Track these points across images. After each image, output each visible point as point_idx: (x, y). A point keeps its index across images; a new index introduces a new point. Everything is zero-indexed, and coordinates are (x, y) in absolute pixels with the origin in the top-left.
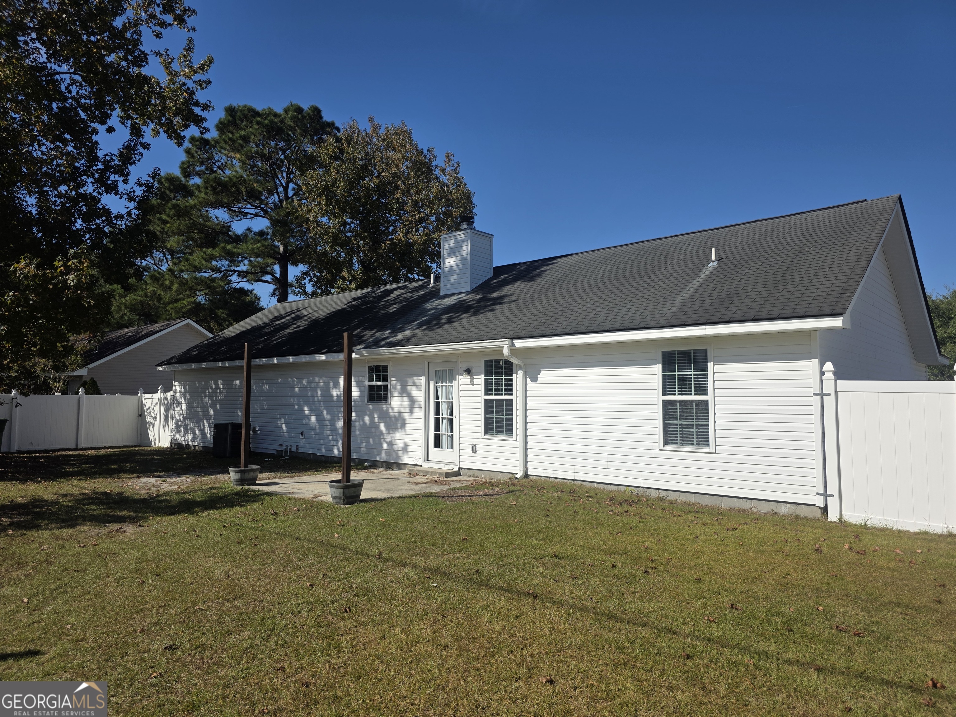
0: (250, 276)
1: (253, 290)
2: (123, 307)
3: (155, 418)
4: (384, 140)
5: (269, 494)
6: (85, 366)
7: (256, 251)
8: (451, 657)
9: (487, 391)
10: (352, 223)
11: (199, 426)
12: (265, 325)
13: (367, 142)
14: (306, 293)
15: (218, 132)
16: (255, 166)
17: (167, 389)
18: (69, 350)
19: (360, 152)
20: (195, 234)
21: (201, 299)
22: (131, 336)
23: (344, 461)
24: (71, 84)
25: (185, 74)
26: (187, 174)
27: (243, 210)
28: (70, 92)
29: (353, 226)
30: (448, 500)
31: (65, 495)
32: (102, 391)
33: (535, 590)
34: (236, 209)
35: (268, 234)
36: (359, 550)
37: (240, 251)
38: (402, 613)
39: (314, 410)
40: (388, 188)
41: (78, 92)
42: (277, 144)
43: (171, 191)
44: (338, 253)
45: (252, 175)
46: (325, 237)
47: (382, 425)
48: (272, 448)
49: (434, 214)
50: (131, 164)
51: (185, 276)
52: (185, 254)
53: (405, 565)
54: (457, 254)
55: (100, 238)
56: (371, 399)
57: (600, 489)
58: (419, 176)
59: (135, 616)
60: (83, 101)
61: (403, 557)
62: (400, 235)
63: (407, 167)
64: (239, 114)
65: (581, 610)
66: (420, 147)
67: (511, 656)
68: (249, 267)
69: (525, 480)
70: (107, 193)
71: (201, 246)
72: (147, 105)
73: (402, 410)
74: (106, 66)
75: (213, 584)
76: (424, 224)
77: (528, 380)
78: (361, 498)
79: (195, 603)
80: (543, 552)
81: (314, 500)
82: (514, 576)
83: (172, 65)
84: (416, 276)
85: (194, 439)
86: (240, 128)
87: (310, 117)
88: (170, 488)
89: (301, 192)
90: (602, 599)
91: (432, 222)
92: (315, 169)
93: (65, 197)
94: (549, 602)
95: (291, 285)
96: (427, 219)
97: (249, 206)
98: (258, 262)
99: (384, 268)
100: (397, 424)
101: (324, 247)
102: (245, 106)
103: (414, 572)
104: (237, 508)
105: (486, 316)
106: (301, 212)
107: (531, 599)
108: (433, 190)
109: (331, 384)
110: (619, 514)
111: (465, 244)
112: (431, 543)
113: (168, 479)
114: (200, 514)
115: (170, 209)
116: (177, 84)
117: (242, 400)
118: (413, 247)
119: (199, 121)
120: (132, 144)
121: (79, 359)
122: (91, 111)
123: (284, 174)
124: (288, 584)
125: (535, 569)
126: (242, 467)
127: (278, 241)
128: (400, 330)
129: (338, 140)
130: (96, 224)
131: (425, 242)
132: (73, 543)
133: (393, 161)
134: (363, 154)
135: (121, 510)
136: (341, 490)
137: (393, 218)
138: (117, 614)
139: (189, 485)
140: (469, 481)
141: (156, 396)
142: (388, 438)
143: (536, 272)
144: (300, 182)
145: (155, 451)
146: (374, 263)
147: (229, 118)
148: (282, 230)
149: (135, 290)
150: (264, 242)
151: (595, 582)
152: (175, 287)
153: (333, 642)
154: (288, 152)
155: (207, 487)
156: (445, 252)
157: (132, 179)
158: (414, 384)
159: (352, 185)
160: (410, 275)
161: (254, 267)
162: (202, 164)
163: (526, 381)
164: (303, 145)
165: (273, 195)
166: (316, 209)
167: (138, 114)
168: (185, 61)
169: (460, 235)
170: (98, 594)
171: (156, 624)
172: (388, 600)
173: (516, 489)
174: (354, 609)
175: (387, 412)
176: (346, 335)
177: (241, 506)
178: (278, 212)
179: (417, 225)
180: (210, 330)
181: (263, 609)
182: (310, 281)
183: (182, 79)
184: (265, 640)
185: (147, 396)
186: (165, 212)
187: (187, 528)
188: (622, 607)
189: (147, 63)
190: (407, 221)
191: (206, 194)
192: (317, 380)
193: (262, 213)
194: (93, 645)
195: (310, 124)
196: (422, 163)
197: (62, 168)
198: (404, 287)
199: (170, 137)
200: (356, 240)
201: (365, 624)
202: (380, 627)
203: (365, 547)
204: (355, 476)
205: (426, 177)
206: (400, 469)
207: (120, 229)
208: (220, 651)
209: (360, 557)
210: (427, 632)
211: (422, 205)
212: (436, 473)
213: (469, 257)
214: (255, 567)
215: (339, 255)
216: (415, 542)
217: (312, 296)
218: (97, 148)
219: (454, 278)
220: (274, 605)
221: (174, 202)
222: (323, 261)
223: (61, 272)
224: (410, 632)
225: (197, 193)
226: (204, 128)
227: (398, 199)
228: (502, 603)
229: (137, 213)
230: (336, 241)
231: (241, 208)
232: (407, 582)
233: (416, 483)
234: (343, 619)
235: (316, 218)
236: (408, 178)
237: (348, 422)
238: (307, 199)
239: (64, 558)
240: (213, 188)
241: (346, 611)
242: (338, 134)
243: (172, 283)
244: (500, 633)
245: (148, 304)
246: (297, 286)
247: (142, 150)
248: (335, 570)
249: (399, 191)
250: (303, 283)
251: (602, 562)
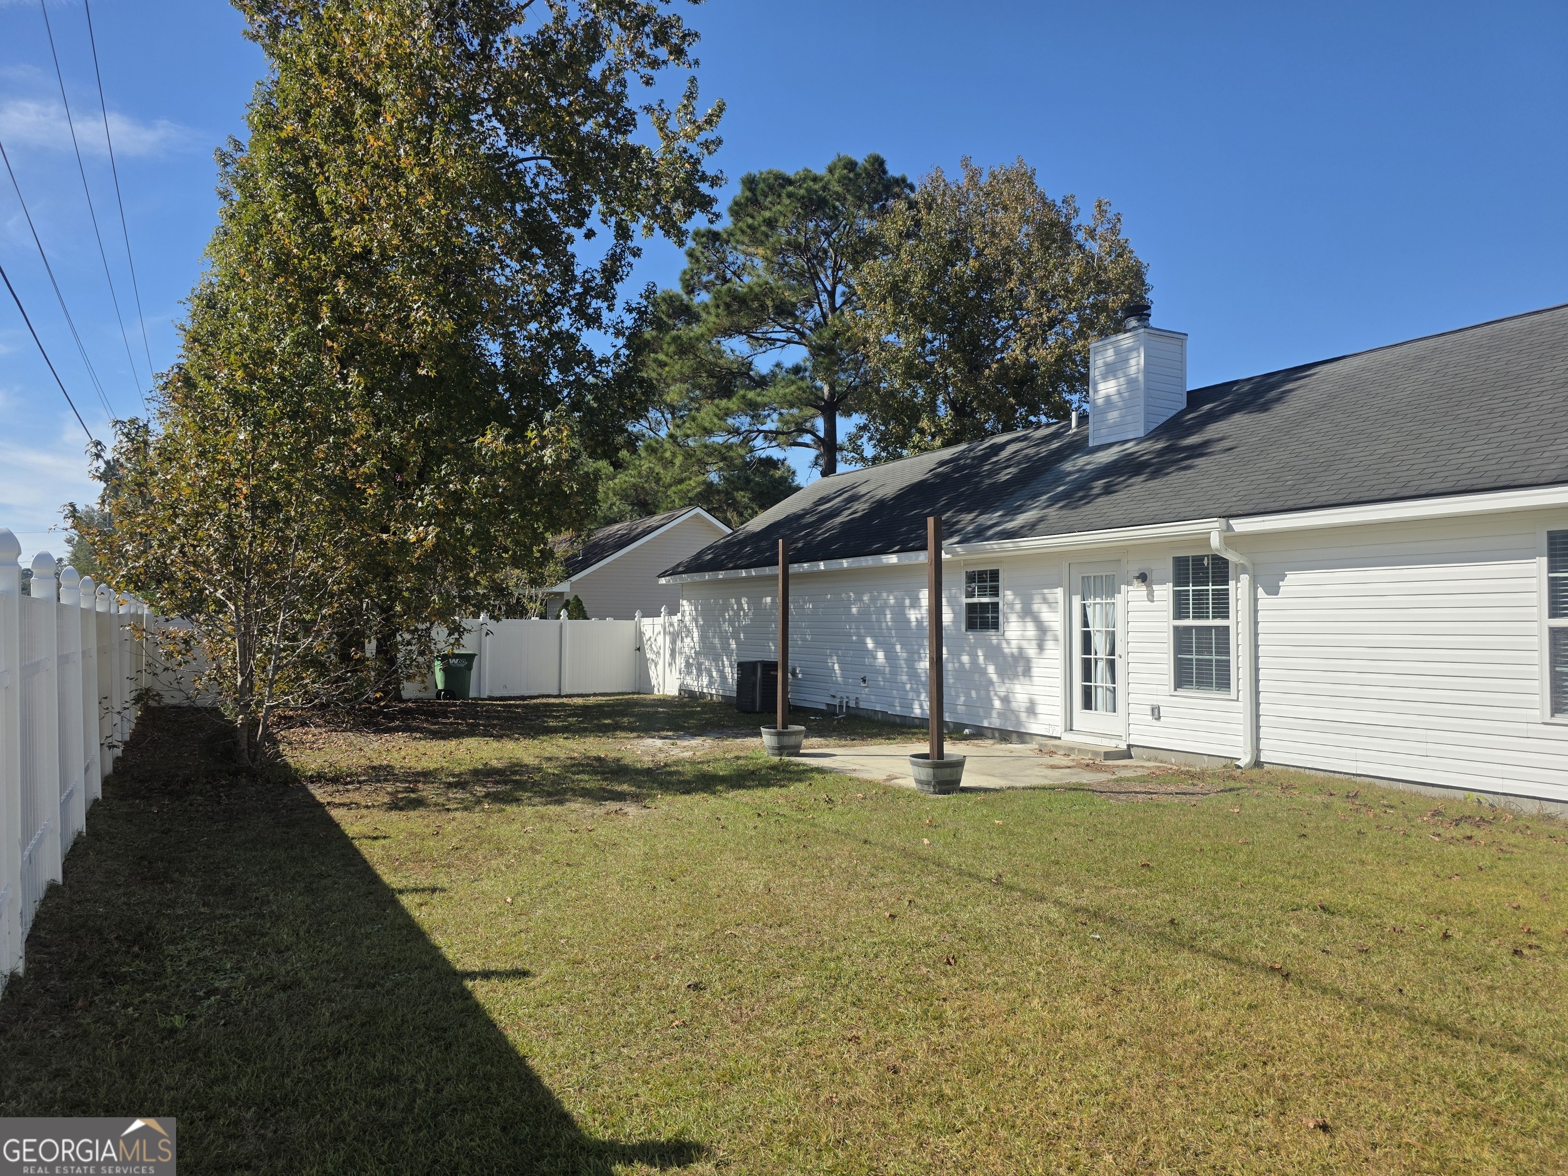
0: (782, 438)
1: (785, 460)
2: (611, 494)
3: (658, 653)
4: (988, 194)
5: (820, 770)
6: (567, 578)
7: (789, 398)
8: (1133, 1059)
9: (1180, 611)
10: (935, 339)
11: (717, 666)
12: (806, 513)
13: (958, 201)
14: (863, 459)
15: (731, 219)
16: (786, 264)
17: (673, 611)
18: (548, 555)
19: (948, 220)
20: (704, 380)
21: (714, 477)
22: (624, 535)
23: (933, 725)
24: (538, 174)
25: (686, 135)
26: (690, 290)
27: (769, 335)
28: (536, 186)
29: (937, 343)
30: (1110, 797)
31: (549, 759)
32: (588, 615)
33: (1285, 963)
34: (760, 335)
35: (806, 370)
36: (964, 867)
37: (766, 400)
38: (1042, 977)
39: (882, 643)
40: (993, 275)
41: (547, 184)
42: (817, 226)
43: (669, 316)
44: (913, 391)
45: (782, 279)
46: (893, 367)
47: (991, 669)
48: (820, 701)
49: (1075, 309)
50: (617, 281)
51: (691, 443)
52: (690, 410)
53: (1042, 899)
54: (1120, 373)
55: (580, 394)
56: (971, 625)
57: (1411, 794)
58: (1048, 248)
59: (646, 935)
60: (553, 196)
61: (1038, 886)
62: (1016, 351)
63: (1027, 235)
64: (762, 185)
65: (1378, 1008)
66: (1050, 197)
67: (1244, 1073)
68: (779, 424)
69: (1256, 771)
70: (588, 327)
71: (712, 398)
72: (636, 190)
73: (1024, 644)
74: (581, 140)
75: (748, 900)
76: (1058, 328)
77: (1260, 590)
78: (962, 784)
79: (725, 926)
80: (1298, 900)
81: (888, 783)
82: (1243, 934)
83: (668, 124)
84: (1043, 419)
85: (711, 683)
86: (762, 208)
87: (868, 174)
88: (682, 755)
89: (854, 298)
90: (1423, 993)
91: (1071, 324)
92: (875, 258)
93: (537, 339)
94: (1314, 988)
95: (841, 449)
96: (1062, 320)
97: (778, 328)
98: (792, 415)
99: (988, 408)
100: (1016, 667)
101: (892, 382)
102: (770, 172)
103: (1059, 912)
104: (776, 789)
105: (1175, 479)
106: (855, 330)
107: (1277, 980)
108: (1072, 269)
109: (907, 602)
110: (1452, 841)
111: (1135, 354)
112: (1085, 866)
113: (678, 742)
114: (724, 795)
115: (669, 344)
116: (676, 152)
117: (776, 627)
118: (1038, 368)
119: (706, 203)
120: (618, 251)
121: (560, 569)
122: (564, 210)
123: (829, 272)
124: (857, 910)
125: (1283, 927)
126: (780, 728)
127: (822, 380)
128: (1019, 510)
129: (912, 205)
130: (575, 374)
131: (1059, 359)
132: (563, 827)
133: (1003, 228)
134: (953, 222)
135: (620, 783)
136: (930, 771)
137: (1004, 324)
138: (623, 930)
139: (707, 751)
140: (1148, 768)
141: (659, 621)
142: (1002, 690)
143: (1273, 394)
144: (853, 282)
145: (660, 700)
146: (971, 402)
147: (748, 194)
148: (826, 361)
149: (626, 469)
150: (800, 383)
151: (1406, 961)
152: (678, 461)
153: (931, 1009)
154: (834, 236)
155: (732, 755)
156: (1097, 372)
157: (619, 304)
158: (1045, 600)
159: (934, 277)
160: (1032, 418)
161: (786, 423)
162: (710, 270)
163: (1255, 594)
164: (857, 220)
165: (812, 307)
166: (878, 322)
167: (624, 206)
168: (686, 114)
169: (1125, 340)
170: (597, 900)
171: (675, 949)
172: (1016, 952)
173: (1238, 785)
174: (961, 960)
175: (999, 647)
176: (931, 521)
177: (781, 786)
178: (821, 334)
179: (1044, 332)
180: (728, 523)
181: (822, 945)
182: (870, 439)
183: (682, 142)
184: (829, 991)
185: (647, 621)
186: (662, 349)
187: (707, 814)
188: (1468, 1011)
189: (635, 126)
190: (1027, 326)
191: (717, 316)
192: (884, 595)
193: (797, 338)
194: (596, 970)
195: (868, 185)
196: (1053, 224)
197: (531, 298)
198: (1025, 438)
199: (667, 233)
200: (941, 366)
201: (981, 987)
202: (1006, 995)
203: (972, 865)
204: (951, 749)
205: (1060, 248)
206: (1023, 742)
207: (606, 380)
208: (764, 1000)
209: (966, 879)
210: (1087, 1013)
211: (1054, 297)
212: (1087, 751)
213: (1141, 377)
214: (806, 880)
215: (915, 394)
216: (1057, 863)
217: (874, 463)
218: (573, 263)
219: (1113, 416)
220: (837, 941)
221: (674, 332)
222: (890, 406)
223: (535, 445)
224: (1057, 1009)
225: (704, 315)
226: (714, 214)
227: (1012, 290)
228: (1221, 980)
229: (627, 353)
230: (912, 372)
231: (766, 333)
232: (1047, 928)
233: (1053, 767)
234: (945, 974)
235: (878, 337)
236: (1030, 252)
237: (937, 662)
238: (864, 307)
239: (553, 846)
240: (728, 306)
241: (949, 963)
242: (912, 195)
243: (674, 455)
244: (1221, 1032)
245: (643, 488)
246: (850, 448)
247: (630, 259)
248: (927, 897)
249: (1014, 277)
250: (859, 443)
251: (1421, 927)
